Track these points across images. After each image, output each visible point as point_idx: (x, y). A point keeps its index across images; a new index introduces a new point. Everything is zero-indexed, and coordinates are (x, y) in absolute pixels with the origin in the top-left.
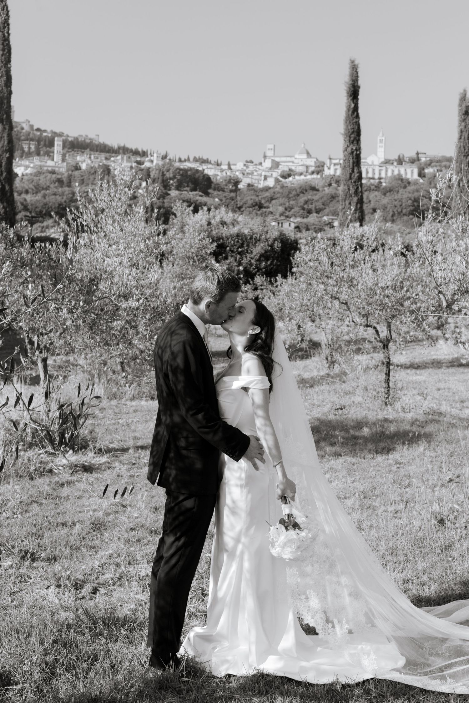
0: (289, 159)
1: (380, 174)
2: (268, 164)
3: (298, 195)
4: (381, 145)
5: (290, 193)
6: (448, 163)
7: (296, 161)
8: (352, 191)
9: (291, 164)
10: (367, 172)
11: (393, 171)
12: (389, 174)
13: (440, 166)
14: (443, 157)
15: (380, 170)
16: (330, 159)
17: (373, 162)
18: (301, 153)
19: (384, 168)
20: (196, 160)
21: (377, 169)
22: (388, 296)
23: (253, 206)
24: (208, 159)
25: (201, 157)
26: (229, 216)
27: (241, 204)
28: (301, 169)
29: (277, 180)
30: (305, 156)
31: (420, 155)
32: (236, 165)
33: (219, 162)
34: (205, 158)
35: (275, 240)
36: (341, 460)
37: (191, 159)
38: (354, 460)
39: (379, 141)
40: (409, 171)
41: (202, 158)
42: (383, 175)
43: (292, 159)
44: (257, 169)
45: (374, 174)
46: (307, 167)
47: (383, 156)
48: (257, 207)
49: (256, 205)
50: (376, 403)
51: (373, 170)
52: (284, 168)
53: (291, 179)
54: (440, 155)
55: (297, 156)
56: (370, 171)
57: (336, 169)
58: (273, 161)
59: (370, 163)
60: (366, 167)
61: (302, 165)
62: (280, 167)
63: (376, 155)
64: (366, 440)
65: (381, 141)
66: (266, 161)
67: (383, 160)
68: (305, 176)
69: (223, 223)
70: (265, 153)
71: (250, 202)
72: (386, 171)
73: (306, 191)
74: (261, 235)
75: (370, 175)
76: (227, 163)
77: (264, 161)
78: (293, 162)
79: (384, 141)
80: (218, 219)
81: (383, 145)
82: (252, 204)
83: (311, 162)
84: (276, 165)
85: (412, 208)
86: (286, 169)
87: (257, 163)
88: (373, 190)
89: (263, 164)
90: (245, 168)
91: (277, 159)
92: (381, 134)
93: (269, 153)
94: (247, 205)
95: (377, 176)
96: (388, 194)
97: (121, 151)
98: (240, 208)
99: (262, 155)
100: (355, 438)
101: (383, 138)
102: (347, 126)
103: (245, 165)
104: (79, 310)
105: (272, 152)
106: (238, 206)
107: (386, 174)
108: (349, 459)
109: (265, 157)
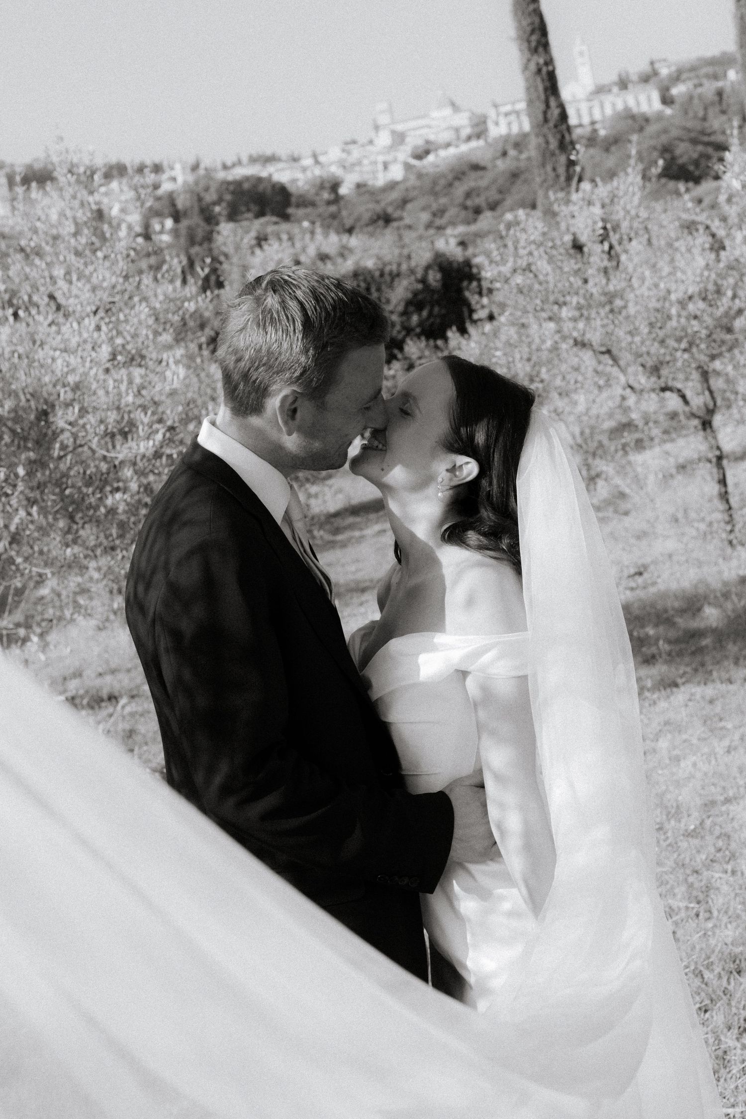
0: (420, 122)
1: (591, 114)
2: (384, 139)
3: (450, 185)
4: (583, 60)
5: (434, 184)
6: (711, 69)
7: (434, 123)
8: (554, 144)
9: (426, 131)
11: (614, 105)
12: (609, 111)
13: (697, 77)
14: (699, 58)
15: (591, 108)
16: (496, 106)
17: (574, 96)
18: (440, 107)
19: (596, 103)
20: (253, 160)
21: (584, 107)
22: (696, 317)
23: (373, 221)
24: (274, 154)
25: (261, 153)
26: (331, 242)
27: (352, 221)
28: (446, 136)
29: (408, 167)
30: (448, 111)
31: (657, 66)
32: (326, 153)
33: (296, 154)
34: (269, 152)
35: (428, 268)
36: (680, 696)
37: (245, 160)
38: (710, 691)
39: (577, 54)
40: (642, 98)
41: (264, 155)
42: (597, 116)
43: (427, 121)
44: (367, 154)
45: (580, 116)
46: (457, 130)
47: (590, 81)
48: (381, 222)
49: (379, 217)
50: (710, 547)
51: (578, 110)
52: (414, 141)
53: (431, 158)
54: (693, 57)
55: (435, 114)
57: (509, 124)
58: (393, 132)
61: (446, 129)
62: (408, 140)
64: (721, 636)
65: (581, 54)
66: (380, 134)
67: (591, 87)
68: (457, 146)
69: (323, 257)
70: (374, 120)
71: (367, 216)
72: (602, 107)
73: (464, 173)
74: (399, 265)
76: (310, 153)
77: (377, 136)
78: (429, 127)
79: (586, 53)
80: (312, 251)
81: (587, 60)
82: (371, 218)
83: (462, 120)
84: (399, 138)
86: (420, 142)
87: (365, 142)
89: (376, 141)
90: (344, 155)
91: (399, 128)
92: (579, 41)
93: (384, 119)
94: (363, 222)
95: (586, 120)
96: (613, 149)
97: (115, 172)
98: (350, 229)
99: (371, 126)
100: (694, 635)
101: (584, 48)
102: (519, 22)
103: (343, 150)
104: (21, 486)
105: (388, 116)
106: (347, 225)
107: (603, 113)
108: (698, 691)
109: (377, 128)
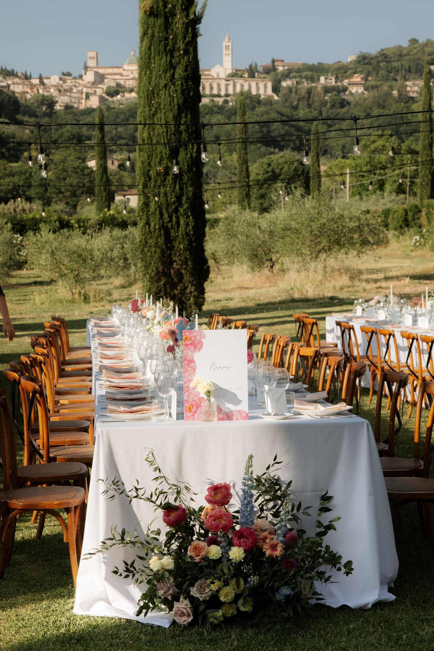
0: (116, 71)
1: (227, 90)
2: (89, 77)
4: (227, 52)
5: (117, 117)
6: (310, 73)
7: (125, 73)
9: (118, 77)
10: (212, 88)
11: (242, 86)
12: (238, 89)
13: (301, 77)
14: (304, 64)
15: (227, 85)
17: (218, 74)
18: (130, 63)
19: (231, 82)
21: (223, 83)
23: (70, 139)
24: (13, 70)
25: (4, 68)
27: (57, 136)
28: (131, 84)
29: (102, 99)
30: (135, 67)
31: (276, 64)
32: (49, 78)
33: (28, 74)
34: (9, 68)
39: (224, 47)
40: (261, 85)
41: (6, 70)
42: (231, 91)
43: (120, 71)
44: (77, 84)
45: (219, 89)
47: (230, 67)
48: (75, 141)
49: (74, 137)
51: (219, 85)
52: (110, 83)
53: (119, 97)
54: (301, 62)
55: (126, 67)
56: (215, 86)
58: (96, 73)
59: (215, 76)
60: (210, 81)
61: (132, 79)
62: (106, 80)
63: (222, 65)
65: (227, 47)
66: (88, 73)
67: (230, 71)
70: (85, 63)
72: (235, 86)
75: (215, 92)
76: (38, 76)
77: (85, 74)
78: (121, 75)
79: (230, 47)
81: (230, 52)
82: (69, 137)
84: (100, 78)
85: (259, 135)
86: (113, 84)
87: (77, 76)
88: (216, 113)
89: (84, 77)
90: (61, 82)
91: (101, 71)
92: (227, 39)
93: (91, 63)
94: (63, 139)
95: (223, 93)
98: (55, 142)
99: (82, 66)
101: (230, 44)
103: (61, 79)
105: (95, 62)
106: (53, 139)
107: (234, 90)
109: (86, 68)
